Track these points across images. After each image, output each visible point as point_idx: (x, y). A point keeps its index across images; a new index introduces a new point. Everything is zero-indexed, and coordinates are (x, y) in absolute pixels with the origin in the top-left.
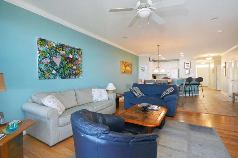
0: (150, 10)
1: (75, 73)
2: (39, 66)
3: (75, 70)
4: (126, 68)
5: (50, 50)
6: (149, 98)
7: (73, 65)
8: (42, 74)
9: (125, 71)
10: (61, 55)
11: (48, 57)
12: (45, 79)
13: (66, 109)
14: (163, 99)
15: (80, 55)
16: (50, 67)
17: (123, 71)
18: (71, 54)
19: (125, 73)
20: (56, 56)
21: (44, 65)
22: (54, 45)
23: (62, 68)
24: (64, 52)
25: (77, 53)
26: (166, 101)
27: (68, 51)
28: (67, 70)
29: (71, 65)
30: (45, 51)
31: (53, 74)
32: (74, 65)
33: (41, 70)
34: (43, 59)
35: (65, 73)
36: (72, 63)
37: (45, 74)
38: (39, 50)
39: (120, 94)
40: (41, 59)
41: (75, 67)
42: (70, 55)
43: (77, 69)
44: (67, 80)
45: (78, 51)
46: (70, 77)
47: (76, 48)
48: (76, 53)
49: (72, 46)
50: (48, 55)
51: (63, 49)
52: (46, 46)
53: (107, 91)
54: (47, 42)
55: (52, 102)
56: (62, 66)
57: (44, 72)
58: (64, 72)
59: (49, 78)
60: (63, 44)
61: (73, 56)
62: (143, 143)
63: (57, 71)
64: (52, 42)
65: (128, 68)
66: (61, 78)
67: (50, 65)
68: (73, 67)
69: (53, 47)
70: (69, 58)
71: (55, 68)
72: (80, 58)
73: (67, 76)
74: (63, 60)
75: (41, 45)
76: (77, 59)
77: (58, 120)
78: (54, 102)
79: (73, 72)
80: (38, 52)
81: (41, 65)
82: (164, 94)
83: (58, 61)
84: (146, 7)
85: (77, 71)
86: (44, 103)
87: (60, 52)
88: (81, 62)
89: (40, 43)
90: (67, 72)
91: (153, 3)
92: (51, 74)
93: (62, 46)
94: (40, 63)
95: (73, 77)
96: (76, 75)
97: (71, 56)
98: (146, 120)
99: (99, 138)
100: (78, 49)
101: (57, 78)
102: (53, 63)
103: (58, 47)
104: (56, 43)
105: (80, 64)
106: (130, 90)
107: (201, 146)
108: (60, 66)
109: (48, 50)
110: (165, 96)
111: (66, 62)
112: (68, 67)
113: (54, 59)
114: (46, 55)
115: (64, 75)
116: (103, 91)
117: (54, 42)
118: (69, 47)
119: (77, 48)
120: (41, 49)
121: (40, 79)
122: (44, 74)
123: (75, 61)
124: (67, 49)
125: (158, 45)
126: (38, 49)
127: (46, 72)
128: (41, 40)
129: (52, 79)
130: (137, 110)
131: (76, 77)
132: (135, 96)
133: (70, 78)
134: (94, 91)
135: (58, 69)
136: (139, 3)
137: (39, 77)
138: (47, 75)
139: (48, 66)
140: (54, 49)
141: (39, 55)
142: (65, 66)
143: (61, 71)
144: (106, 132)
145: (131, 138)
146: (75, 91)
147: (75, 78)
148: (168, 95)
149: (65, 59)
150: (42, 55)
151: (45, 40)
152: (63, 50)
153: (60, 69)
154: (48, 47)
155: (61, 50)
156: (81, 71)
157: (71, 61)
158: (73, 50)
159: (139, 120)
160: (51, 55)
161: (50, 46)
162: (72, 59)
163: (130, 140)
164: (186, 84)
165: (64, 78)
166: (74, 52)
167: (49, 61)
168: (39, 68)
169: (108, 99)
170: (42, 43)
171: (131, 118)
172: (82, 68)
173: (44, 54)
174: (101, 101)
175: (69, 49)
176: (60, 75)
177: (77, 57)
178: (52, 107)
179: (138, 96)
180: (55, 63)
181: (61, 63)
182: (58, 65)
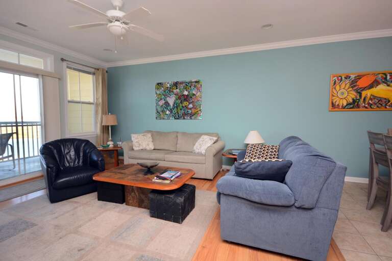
1: (191, 112)
3: (191, 109)
5: (165, 91)
7: (188, 104)
8: (158, 115)
10: (175, 94)
12: (160, 119)
13: (154, 149)
15: (198, 89)
18: (187, 90)
20: (170, 96)
21: (160, 107)
22: (168, 86)
23: (175, 108)
24: (178, 90)
25: (195, 86)
27: (182, 88)
28: (181, 110)
29: (185, 103)
30: (161, 93)
31: (167, 115)
32: (190, 103)
34: (159, 101)
35: (178, 114)
36: (187, 101)
38: (156, 93)
41: (191, 106)
42: (185, 91)
43: (194, 107)
44: (181, 121)
45: (196, 84)
46: (184, 117)
47: (193, 81)
48: (192, 87)
49: (188, 80)
50: (163, 97)
51: (177, 86)
56: (176, 106)
57: (159, 113)
58: (177, 112)
59: (163, 119)
60: (177, 82)
61: (189, 92)
63: (171, 111)
64: (167, 83)
66: (174, 119)
67: (165, 106)
68: (188, 105)
69: (167, 88)
70: (184, 95)
71: (169, 108)
72: (199, 93)
73: (181, 117)
74: (177, 99)
75: (158, 89)
76: (194, 95)
79: (188, 112)
80: (156, 96)
81: (158, 106)
83: (171, 100)
85: (193, 111)
87: (174, 91)
88: (201, 98)
89: (157, 87)
90: (181, 113)
92: (165, 115)
93: (176, 84)
95: (188, 118)
97: (186, 93)
100: (196, 82)
101: (171, 118)
102: (167, 104)
103: (172, 86)
104: (170, 82)
105: (198, 101)
108: (173, 105)
109: (163, 92)
111: (180, 101)
112: (182, 106)
113: (168, 99)
115: (177, 116)
119: (195, 80)
120: (158, 92)
121: (157, 119)
122: (160, 115)
123: (191, 97)
124: (182, 86)
127: (161, 113)
128: (158, 84)
129: (166, 119)
131: (193, 117)
133: (184, 119)
135: (171, 109)
138: (162, 116)
139: (163, 107)
141: (156, 98)
142: (179, 106)
143: (175, 111)
147: (191, 119)
149: (179, 98)
150: (158, 98)
151: (161, 83)
152: (177, 89)
154: (162, 89)
155: (175, 88)
156: (200, 110)
157: (187, 98)
158: (188, 85)
160: (165, 96)
161: (165, 88)
162: (187, 96)
165: (177, 119)
166: (190, 87)
167: (164, 102)
168: (157, 109)
172: (202, 106)
173: (160, 96)
175: (184, 84)
176: (173, 116)
177: (194, 92)
180: (169, 104)
181: (175, 103)
182: (172, 105)
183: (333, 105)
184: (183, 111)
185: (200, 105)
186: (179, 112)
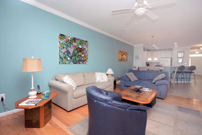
0: (145, 9)
1: (83, 59)
2: (59, 54)
3: (83, 57)
4: (123, 56)
5: (67, 42)
6: (142, 82)
7: (81, 54)
8: (61, 60)
9: (122, 58)
10: (74, 46)
11: (65, 47)
12: (63, 64)
13: (77, 87)
14: (154, 83)
15: (86, 46)
16: (66, 55)
17: (120, 59)
18: (81, 45)
19: (122, 60)
20: (70, 47)
21: (62, 54)
22: (69, 39)
23: (74, 56)
24: (76, 44)
26: (157, 85)
27: (78, 43)
28: (77, 57)
29: (80, 53)
30: (63, 43)
32: (82, 54)
33: (60, 58)
34: (62, 49)
35: (76, 60)
36: (81, 52)
37: (63, 60)
38: (60, 43)
39: (118, 78)
40: (61, 49)
41: (83, 55)
42: (80, 45)
43: (85, 57)
44: (77, 65)
45: (86, 43)
46: (79, 62)
47: (84, 40)
49: (82, 39)
50: (65, 46)
51: (75, 41)
52: (64, 39)
53: (107, 75)
54: (65, 36)
55: (69, 80)
56: (74, 54)
57: (62, 59)
58: (75, 59)
59: (65, 63)
60: (75, 38)
61: (82, 47)
62: (136, 111)
63: (71, 58)
64: (68, 37)
65: (124, 56)
66: (73, 63)
67: (66, 53)
68: (82, 55)
69: (68, 40)
71: (70, 55)
72: (87, 48)
73: (78, 62)
74: (75, 50)
75: (61, 39)
76: (85, 49)
77: (73, 94)
78: (70, 81)
79: (81, 59)
80: (59, 44)
81: (61, 53)
82: (155, 80)
83: (71, 50)
84: (142, 7)
85: (84, 58)
86: (64, 81)
87: (73, 43)
88: (88, 51)
89: (60, 37)
91: (148, 4)
92: (67, 61)
93: (74, 39)
94: (60, 52)
95: (82, 63)
96: (84, 62)
97: (80, 47)
98: (139, 99)
99: (107, 103)
100: (86, 41)
101: (71, 63)
102: (68, 52)
103: (72, 40)
104: (71, 37)
105: (87, 53)
106: (126, 75)
107: (187, 123)
109: (65, 42)
110: (156, 81)
111: (77, 51)
112: (78, 55)
113: (69, 49)
114: (64, 46)
115: (75, 61)
116: (104, 74)
117: (69, 36)
118: (80, 40)
120: (61, 42)
121: (60, 64)
123: (83, 50)
124: (78, 41)
125: (152, 37)
126: (59, 41)
127: (63, 59)
128: (61, 35)
129: (68, 64)
130: (132, 91)
131: (84, 63)
132: (130, 80)
133: (79, 63)
134: (97, 74)
135: (71, 56)
136: (136, 4)
137: (59, 63)
138: (64, 61)
139: (65, 54)
140: (69, 41)
141: (59, 46)
142: (76, 54)
143: (73, 58)
144: (111, 100)
145: (128, 106)
146: (83, 73)
147: (83, 63)
148: (159, 80)
149: (76, 49)
150: (61, 46)
151: (63, 35)
152: (75, 42)
153: (73, 57)
154: (65, 40)
155: (74, 42)
156: (87, 58)
157: (81, 50)
158: (82, 42)
159: (133, 98)
160: (67, 46)
161: (66, 39)
162: (81, 49)
163: (128, 108)
164: (177, 72)
165: (75, 63)
166: (83, 43)
167: (66, 50)
168: (60, 56)
169: (108, 81)
170: (61, 37)
171: (127, 96)
173: (62, 45)
174: (102, 82)
175: (79, 41)
176: (73, 61)
177: (84, 47)
178: (69, 84)
179: (132, 80)
180: (70, 52)
181: (73, 52)
182: (72, 54)
183: (119, 60)
184: (78, 58)
185: (88, 55)
186: (76, 59)
